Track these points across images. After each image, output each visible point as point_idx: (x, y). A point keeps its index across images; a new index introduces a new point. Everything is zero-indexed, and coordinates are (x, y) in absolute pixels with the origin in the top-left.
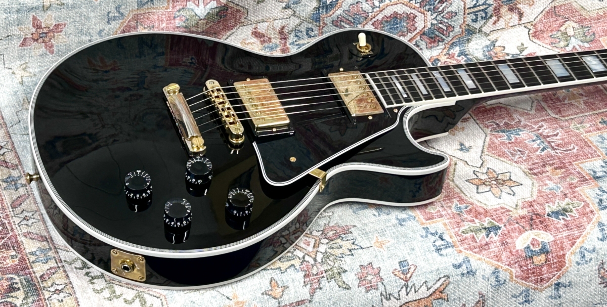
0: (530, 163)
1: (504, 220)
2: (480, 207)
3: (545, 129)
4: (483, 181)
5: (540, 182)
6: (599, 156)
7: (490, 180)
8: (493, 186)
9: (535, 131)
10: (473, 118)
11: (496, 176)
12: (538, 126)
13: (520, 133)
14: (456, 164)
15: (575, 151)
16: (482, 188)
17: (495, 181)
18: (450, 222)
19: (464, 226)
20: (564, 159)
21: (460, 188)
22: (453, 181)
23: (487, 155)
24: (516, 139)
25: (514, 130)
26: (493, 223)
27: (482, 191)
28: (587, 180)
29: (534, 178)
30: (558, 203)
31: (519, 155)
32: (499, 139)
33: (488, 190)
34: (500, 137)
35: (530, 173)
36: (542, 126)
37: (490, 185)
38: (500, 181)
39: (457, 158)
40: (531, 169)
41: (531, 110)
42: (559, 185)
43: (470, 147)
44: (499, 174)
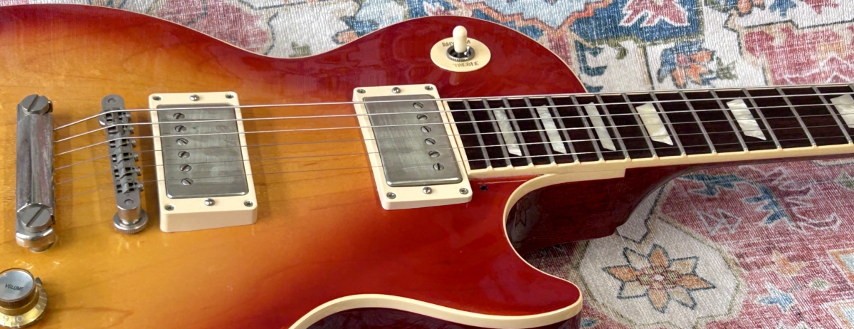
0: (741, 244)
4: (638, 274)
5: (753, 285)
7: (652, 272)
8: (656, 285)
11: (666, 263)
20: (812, 241)
22: (578, 267)
23: (659, 218)
24: (724, 193)
27: (630, 294)
29: (742, 276)
31: (724, 224)
33: (642, 293)
34: (693, 188)
35: (736, 264)
37: (650, 284)
38: (670, 276)
42: (790, 294)
44: (674, 260)
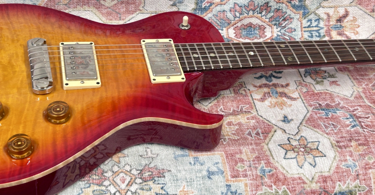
0: (339, 136)
3: (359, 112)
4: (293, 147)
7: (299, 147)
8: (301, 153)
9: (350, 112)
10: (301, 98)
11: (306, 143)
12: (354, 109)
13: (338, 112)
14: (275, 131)
16: (291, 154)
17: (304, 148)
18: (251, 184)
20: (369, 137)
21: (270, 152)
22: (267, 144)
23: (304, 126)
24: (333, 116)
25: (332, 109)
27: (289, 157)
29: (338, 150)
32: (318, 115)
34: (319, 114)
35: (336, 145)
36: (357, 109)
37: (298, 152)
38: (307, 149)
39: (279, 127)
40: (338, 142)
41: (351, 97)
43: (292, 120)
44: (309, 142)
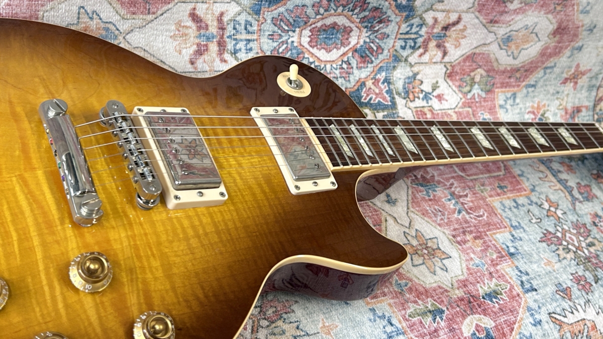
0: (452, 229)
1: (445, 302)
2: (419, 284)
3: (456, 187)
4: (415, 249)
5: (466, 256)
6: (506, 227)
7: (421, 248)
8: (426, 257)
11: (425, 242)
12: (449, 183)
14: (386, 221)
15: (485, 217)
16: (416, 260)
17: (426, 249)
18: (395, 303)
19: (409, 308)
20: (479, 227)
23: (413, 212)
24: (434, 196)
25: (431, 185)
26: (436, 305)
27: (416, 263)
28: (504, 257)
29: (459, 249)
30: (488, 284)
31: (440, 216)
32: (420, 194)
33: (421, 262)
34: (420, 192)
35: (454, 242)
37: (423, 256)
38: (430, 250)
39: (387, 213)
40: (454, 236)
42: (483, 261)
43: (396, 200)
44: (427, 239)
